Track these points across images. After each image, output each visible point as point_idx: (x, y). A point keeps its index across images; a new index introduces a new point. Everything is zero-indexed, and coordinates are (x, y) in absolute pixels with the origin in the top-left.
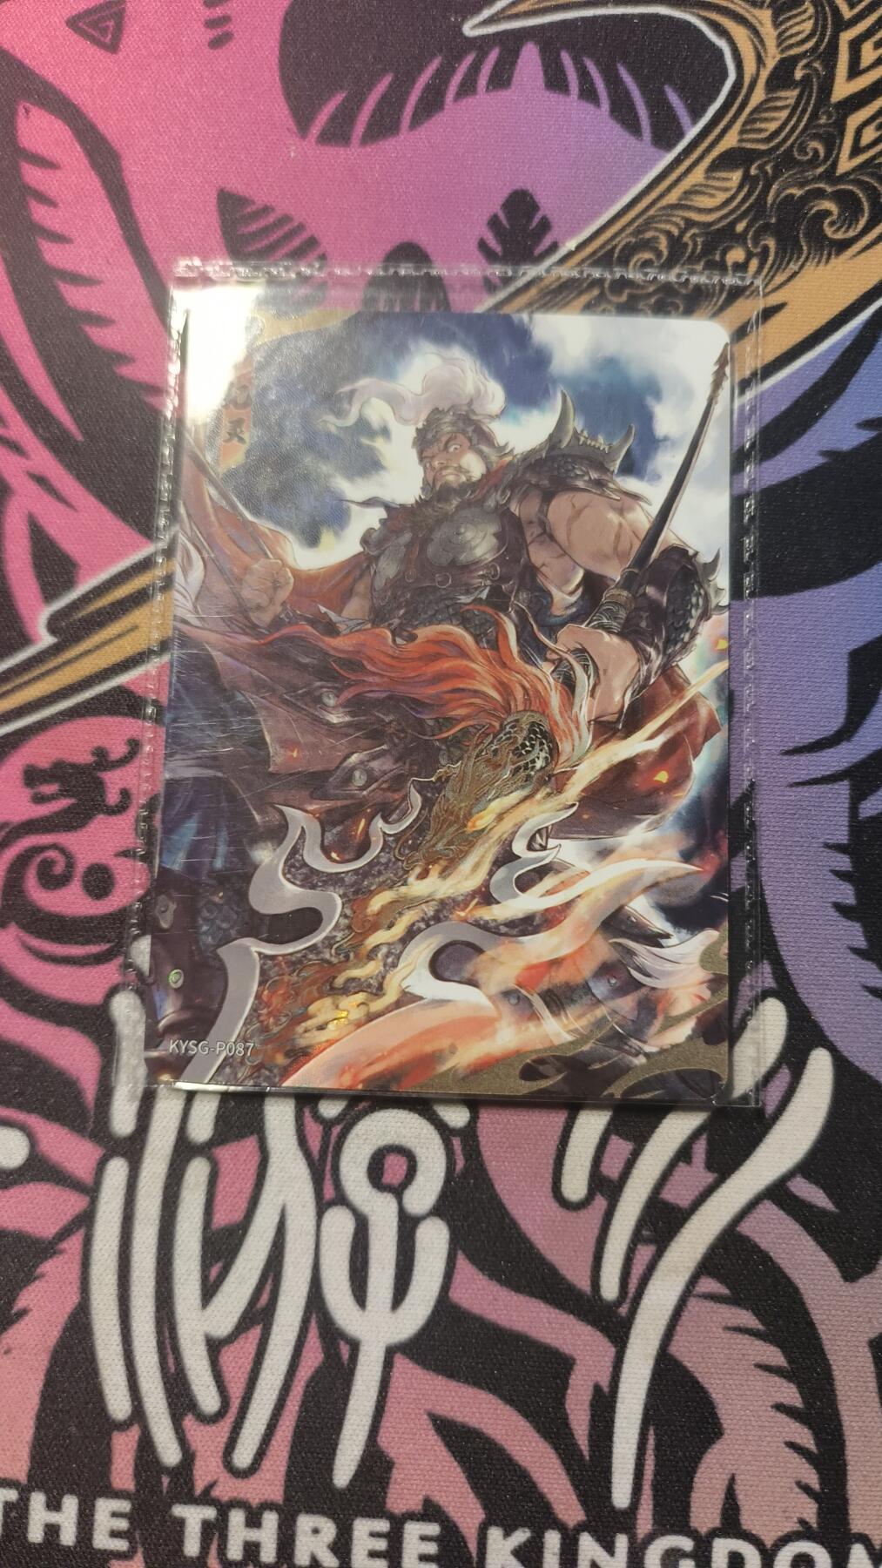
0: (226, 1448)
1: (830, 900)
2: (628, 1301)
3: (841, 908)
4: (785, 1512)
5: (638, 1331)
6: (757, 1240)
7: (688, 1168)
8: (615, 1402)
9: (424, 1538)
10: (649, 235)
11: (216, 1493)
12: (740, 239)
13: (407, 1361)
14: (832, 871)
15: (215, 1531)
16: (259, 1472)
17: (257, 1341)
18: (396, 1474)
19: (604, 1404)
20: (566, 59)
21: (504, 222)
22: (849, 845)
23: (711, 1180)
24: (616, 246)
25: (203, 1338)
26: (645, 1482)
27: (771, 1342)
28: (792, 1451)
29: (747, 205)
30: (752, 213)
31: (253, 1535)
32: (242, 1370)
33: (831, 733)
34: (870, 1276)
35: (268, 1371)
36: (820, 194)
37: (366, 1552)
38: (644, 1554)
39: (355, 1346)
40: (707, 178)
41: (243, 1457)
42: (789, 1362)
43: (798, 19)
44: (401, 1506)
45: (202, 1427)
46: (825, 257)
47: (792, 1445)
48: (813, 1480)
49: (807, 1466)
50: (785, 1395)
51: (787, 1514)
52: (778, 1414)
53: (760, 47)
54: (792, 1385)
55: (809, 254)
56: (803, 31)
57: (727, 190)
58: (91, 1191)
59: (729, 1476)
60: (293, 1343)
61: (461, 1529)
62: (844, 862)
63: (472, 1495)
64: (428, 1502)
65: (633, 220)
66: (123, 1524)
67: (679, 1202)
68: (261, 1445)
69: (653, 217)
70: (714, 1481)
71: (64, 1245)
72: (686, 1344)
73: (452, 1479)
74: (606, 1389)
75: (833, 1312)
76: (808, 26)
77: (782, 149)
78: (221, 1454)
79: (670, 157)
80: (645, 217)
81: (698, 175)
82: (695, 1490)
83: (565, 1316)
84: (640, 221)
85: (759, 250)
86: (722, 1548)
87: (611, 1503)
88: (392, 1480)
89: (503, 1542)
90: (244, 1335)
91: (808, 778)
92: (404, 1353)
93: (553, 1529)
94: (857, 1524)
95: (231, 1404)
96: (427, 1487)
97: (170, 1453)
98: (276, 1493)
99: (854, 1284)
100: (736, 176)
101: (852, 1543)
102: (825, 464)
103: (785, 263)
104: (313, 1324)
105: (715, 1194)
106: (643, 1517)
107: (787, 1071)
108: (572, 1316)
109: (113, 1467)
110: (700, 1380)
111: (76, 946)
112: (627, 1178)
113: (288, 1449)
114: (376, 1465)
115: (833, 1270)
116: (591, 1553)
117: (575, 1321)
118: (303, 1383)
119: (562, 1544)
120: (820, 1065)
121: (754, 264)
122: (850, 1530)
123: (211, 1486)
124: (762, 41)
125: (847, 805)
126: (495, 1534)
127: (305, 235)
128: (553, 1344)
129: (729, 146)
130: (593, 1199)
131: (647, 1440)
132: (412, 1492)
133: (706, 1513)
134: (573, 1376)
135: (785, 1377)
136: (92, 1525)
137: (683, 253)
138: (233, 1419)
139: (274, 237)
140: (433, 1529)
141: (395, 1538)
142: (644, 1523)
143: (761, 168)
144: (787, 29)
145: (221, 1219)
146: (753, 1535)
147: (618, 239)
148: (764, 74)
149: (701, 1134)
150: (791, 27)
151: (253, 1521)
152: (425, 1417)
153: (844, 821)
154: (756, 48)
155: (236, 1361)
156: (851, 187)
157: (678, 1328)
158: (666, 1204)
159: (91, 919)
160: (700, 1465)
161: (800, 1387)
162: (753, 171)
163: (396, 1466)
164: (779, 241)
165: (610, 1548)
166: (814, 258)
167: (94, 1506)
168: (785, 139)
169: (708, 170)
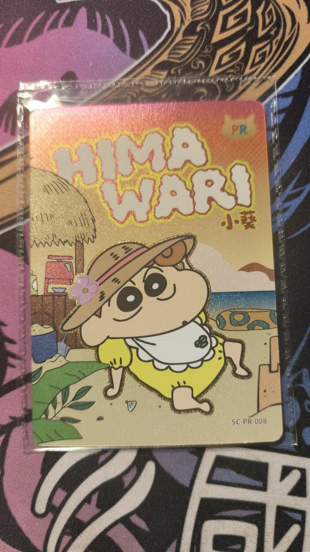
6: (115, 539)
7: (89, 506)
10: (123, 96)
20: (98, 15)
23: (98, 512)
29: (168, 87)
30: (170, 90)
36: (200, 85)
40: (152, 73)
43: (202, 4)
53: (183, 16)
56: (204, 9)
57: (160, 79)
67: (83, 519)
69: (127, 88)
76: (206, 7)
77: (187, 63)
79: (137, 62)
80: (123, 88)
81: (148, 71)
100: (165, 73)
105: (99, 518)
107: (136, 469)
112: (63, 507)
120: (150, 469)
124: (185, 13)
129: (164, 60)
130: (48, 514)
143: (176, 70)
144: (197, 8)
147: (110, 97)
148: (183, 28)
149: (96, 492)
150: (199, 7)
154: (181, 16)
156: (214, 83)
158: (77, 520)
162: (172, 72)
168: (188, 59)
169: (153, 70)
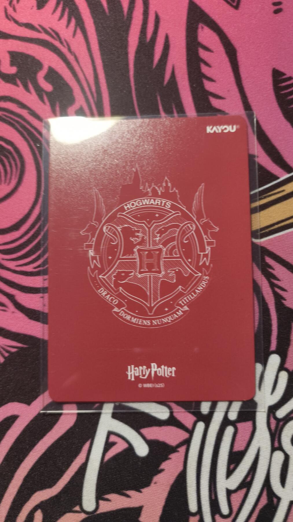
17: (244, 493)
25: (225, 489)
32: (238, 502)
35: (247, 504)
39: (279, 499)
45: (221, 519)
58: (191, 432)
60: (257, 496)
71: (179, 449)
90: (239, 491)
95: (233, 512)
104: (265, 491)
118: (258, 510)
138: (232, 518)
145: (236, 448)
155: (236, 498)
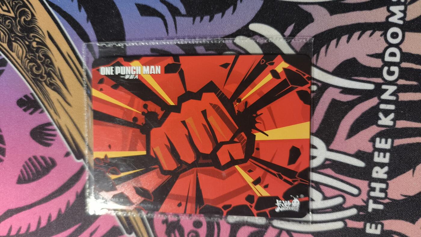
0: (352, 196)
1: (208, 23)
2: (317, 83)
3: (211, 20)
4: (378, 40)
5: (325, 80)
6: (302, 46)
8: (345, 88)
9: (380, 142)
10: (29, 68)
11: (365, 199)
12: (30, 43)
13: (331, 145)
14: (200, 22)
15: (376, 200)
16: (359, 187)
17: (324, 187)
18: (362, 149)
19: (346, 91)
21: (25, 107)
22: (193, 18)
24: (32, 78)
25: (322, 201)
26: (367, 80)
27: (330, 43)
28: (360, 38)
29: (22, 41)
30: (24, 40)
31: (378, 190)
32: (331, 191)
33: (163, 21)
34: (312, 15)
35: (332, 184)
36: (19, 22)
37: (384, 158)
38: (388, 81)
39: (327, 160)
40: (15, 52)
41: (355, 191)
42: (336, 38)
44: (371, 148)
45: (347, 202)
46: (35, 20)
47: (359, 38)
48: (369, 32)
49: (365, 34)
50: (344, 40)
51: (379, 40)
52: (350, 42)
54: (342, 38)
55: (35, 24)
57: (18, 47)
58: (281, 230)
59: (367, 56)
60: (325, 176)
61: (378, 132)
62: (198, 19)
63: (369, 128)
64: (370, 141)
65: (25, 72)
66: (374, 226)
68: (352, 186)
69: (24, 67)
70: (368, 60)
72: (329, 67)
73: (364, 134)
74: (341, 90)
75: (322, 25)
78: (354, 197)
79: (9, 62)
80: (24, 69)
81: (14, 54)
82: (370, 66)
83: (321, 101)
84: (25, 70)
85: (33, 38)
86: (388, 58)
87: (372, 90)
88: (363, 150)
89: (382, 120)
90: (322, 190)
91: (175, 28)
92: (329, 146)
93: (379, 106)
94: (383, 20)
95: (340, 194)
96: (366, 141)
97: (354, 212)
98: (366, 183)
99: (315, 20)
100: (14, 44)
101: (388, 21)
102: (90, 21)
103: (37, 31)
104: (320, 171)
106: (377, 81)
107: (255, 36)
108: (321, 99)
109: (357, 227)
110: (339, 63)
111: (215, 231)
113: (353, 179)
114: (359, 155)
115: (310, 25)
116: (387, 95)
117: (322, 98)
118: (336, 174)
119: (384, 104)
120: (253, 27)
121: (37, 40)
122: (384, 22)
123: (363, 200)
125: (182, 18)
126: (380, 122)
127: (28, 161)
128: (328, 105)
129: (7, 46)
131: (355, 79)
132: (367, 145)
133: (377, 63)
134: (337, 99)
135: (340, 40)
136: (373, 234)
137: (33, 58)
138: (345, 194)
139: (28, 170)
140: (378, 140)
141: (380, 150)
142: (379, 80)
143: (12, 37)
146: (384, 50)
147: (30, 77)
151: (373, 189)
152: (346, 141)
153: (186, 18)
155: (329, 192)
156: (18, 13)
157: (325, 69)
159: (208, 227)
160: (363, 64)
161: (342, 35)
162: (13, 39)
163: (359, 149)
164: (32, 33)
165: (386, 90)
166: (36, 23)
167: (368, 233)
168: (6, 31)
169: (12, 51)
